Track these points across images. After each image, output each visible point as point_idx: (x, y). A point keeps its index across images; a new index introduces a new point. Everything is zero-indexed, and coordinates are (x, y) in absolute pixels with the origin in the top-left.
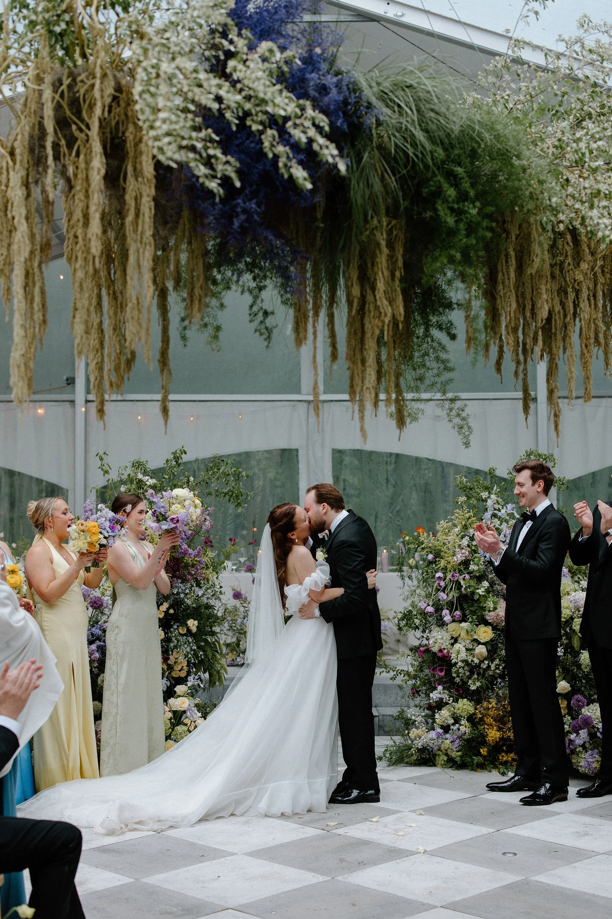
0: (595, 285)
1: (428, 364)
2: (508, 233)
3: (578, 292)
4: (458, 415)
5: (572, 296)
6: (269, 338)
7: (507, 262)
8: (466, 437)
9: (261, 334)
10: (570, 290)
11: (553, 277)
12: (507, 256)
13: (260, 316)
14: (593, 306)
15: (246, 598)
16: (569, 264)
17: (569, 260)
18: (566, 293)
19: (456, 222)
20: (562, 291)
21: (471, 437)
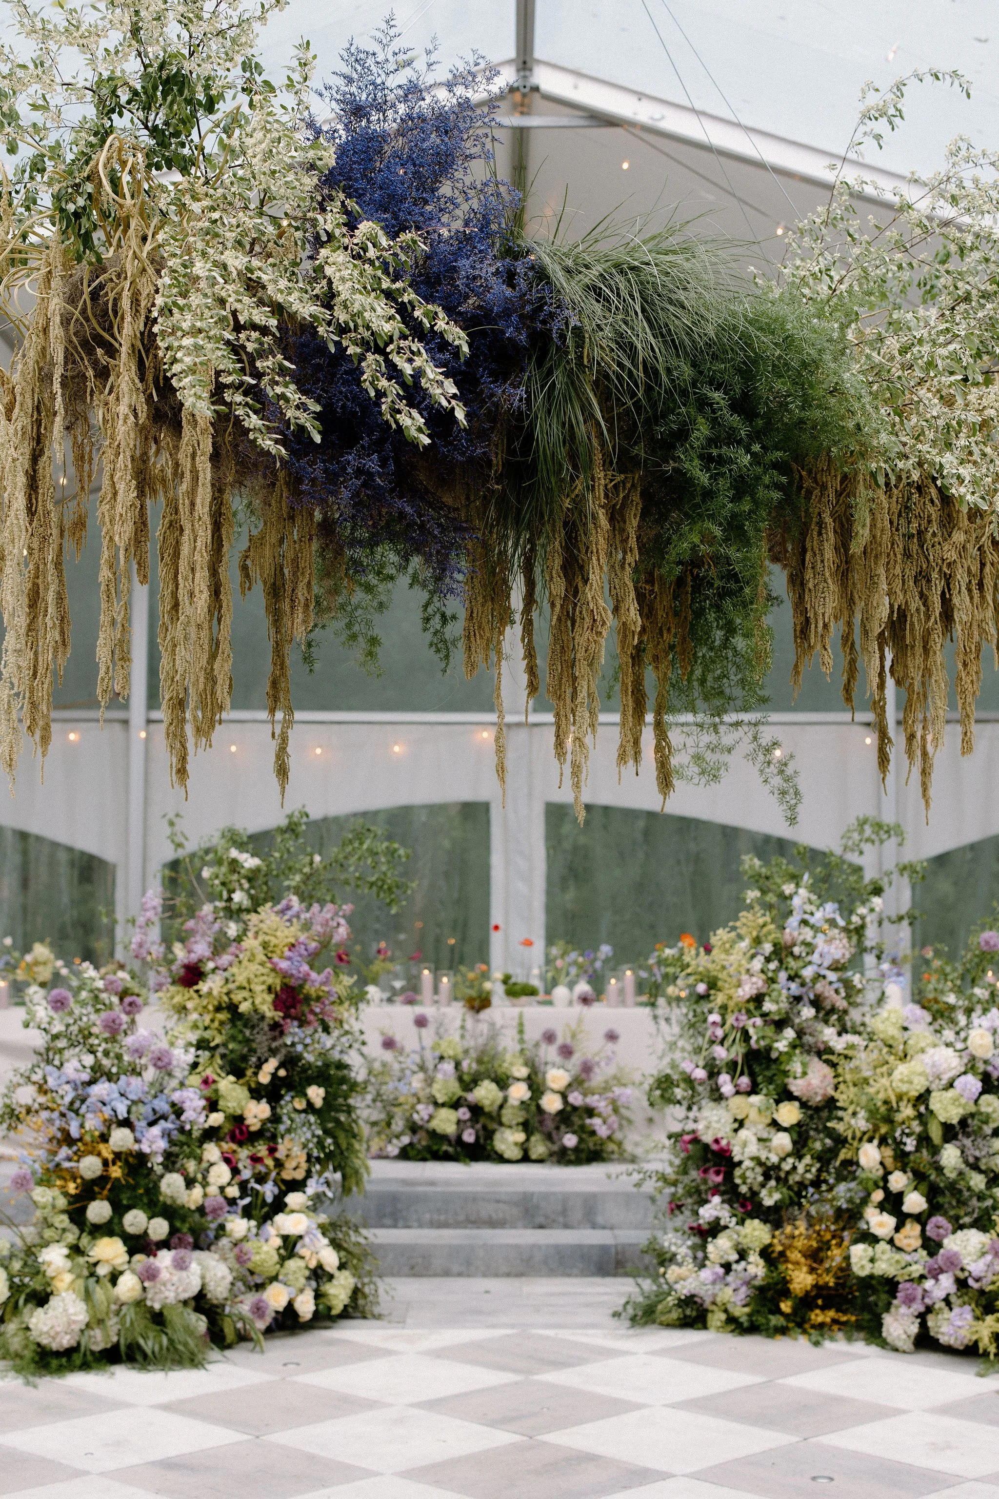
0: (983, 565)
1: (727, 691)
2: (824, 487)
3: (948, 579)
4: (781, 772)
5: (938, 586)
6: (447, 657)
7: (820, 534)
8: (792, 808)
9: (438, 651)
10: (935, 575)
11: (907, 554)
12: (821, 524)
13: (436, 622)
14: (976, 599)
15: (402, 1049)
16: (934, 534)
17: (934, 527)
18: (929, 581)
19: (714, 478)
20: (922, 577)
21: (800, 808)
